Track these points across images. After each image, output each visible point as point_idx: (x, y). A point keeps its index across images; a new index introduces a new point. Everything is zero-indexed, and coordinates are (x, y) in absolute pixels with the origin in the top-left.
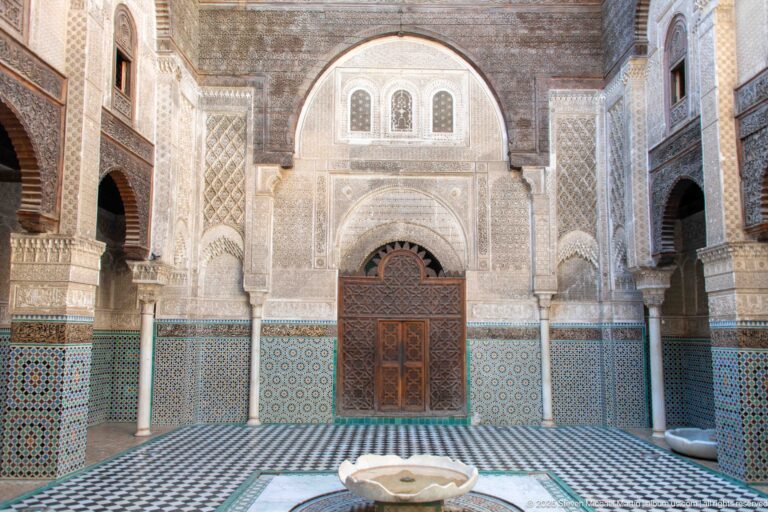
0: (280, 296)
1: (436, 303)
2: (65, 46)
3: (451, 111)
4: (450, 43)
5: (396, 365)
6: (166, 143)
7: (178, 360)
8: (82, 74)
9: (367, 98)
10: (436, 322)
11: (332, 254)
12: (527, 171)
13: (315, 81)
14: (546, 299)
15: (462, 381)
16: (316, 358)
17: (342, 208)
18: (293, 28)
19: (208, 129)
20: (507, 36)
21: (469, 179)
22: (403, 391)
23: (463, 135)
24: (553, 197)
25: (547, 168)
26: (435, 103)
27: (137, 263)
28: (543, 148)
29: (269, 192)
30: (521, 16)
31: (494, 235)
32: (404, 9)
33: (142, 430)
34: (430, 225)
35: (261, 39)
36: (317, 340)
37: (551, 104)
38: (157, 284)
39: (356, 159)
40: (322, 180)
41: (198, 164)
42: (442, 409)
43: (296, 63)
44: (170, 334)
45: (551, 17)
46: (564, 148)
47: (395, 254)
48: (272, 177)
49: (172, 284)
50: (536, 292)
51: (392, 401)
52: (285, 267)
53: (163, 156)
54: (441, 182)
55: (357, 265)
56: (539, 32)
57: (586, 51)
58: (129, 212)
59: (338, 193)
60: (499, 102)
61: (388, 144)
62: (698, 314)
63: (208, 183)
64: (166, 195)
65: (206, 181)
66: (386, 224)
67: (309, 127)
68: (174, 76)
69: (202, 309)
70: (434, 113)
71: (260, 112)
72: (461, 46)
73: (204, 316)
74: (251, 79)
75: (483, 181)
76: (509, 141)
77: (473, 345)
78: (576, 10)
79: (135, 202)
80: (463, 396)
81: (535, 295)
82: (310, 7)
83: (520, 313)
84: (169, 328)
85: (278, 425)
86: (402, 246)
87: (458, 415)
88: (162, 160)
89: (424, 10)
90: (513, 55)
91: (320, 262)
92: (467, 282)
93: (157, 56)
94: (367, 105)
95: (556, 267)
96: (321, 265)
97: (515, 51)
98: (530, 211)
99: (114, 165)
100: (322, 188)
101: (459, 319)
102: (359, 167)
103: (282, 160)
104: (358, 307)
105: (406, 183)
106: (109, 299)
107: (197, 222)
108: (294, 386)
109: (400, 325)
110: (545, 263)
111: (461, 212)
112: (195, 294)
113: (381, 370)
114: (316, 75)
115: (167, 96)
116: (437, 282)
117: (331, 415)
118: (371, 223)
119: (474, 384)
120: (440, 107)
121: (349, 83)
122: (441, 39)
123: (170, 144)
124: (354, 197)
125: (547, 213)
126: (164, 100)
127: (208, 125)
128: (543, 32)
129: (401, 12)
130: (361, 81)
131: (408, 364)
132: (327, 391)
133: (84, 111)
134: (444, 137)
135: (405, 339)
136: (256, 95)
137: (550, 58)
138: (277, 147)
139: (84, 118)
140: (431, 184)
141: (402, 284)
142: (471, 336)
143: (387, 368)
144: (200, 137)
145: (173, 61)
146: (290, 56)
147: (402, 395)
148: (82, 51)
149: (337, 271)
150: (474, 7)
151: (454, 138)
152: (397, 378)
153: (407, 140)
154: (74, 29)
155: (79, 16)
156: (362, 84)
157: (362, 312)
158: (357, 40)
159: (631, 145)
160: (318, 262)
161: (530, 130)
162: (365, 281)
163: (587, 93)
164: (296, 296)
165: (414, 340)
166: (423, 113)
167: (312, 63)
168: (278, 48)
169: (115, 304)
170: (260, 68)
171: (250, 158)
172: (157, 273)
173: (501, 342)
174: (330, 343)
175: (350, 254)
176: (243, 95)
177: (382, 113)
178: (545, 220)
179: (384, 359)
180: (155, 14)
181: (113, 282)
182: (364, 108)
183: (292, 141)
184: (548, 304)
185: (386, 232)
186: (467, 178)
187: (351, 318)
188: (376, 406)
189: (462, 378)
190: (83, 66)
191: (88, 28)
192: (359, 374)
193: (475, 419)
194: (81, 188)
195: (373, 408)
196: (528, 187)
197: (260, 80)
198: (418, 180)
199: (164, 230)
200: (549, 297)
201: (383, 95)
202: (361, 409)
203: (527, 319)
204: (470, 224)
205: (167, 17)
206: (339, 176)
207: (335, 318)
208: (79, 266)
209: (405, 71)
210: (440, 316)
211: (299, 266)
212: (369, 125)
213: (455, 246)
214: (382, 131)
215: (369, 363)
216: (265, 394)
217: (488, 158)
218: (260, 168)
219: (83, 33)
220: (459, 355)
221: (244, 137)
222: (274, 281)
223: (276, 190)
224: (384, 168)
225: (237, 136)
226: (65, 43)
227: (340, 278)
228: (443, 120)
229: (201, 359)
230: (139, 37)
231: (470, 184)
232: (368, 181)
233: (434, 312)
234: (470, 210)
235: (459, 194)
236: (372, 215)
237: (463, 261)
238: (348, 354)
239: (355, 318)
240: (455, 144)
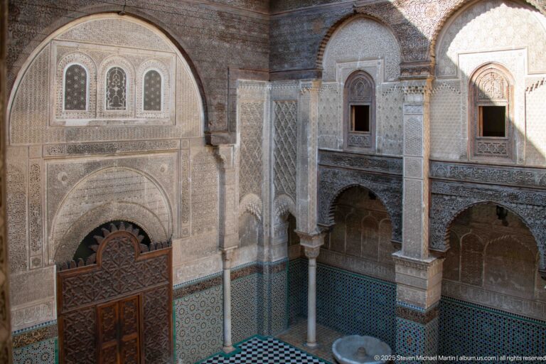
1: (148, 275)
3: (160, 90)
9: (83, 74)
10: (148, 293)
12: (222, 148)
17: (57, 196)
21: (174, 155)
23: (170, 114)
24: (237, 169)
25: (235, 145)
26: (146, 81)
28: (232, 129)
31: (193, 204)
34: (141, 201)
36: (36, 346)
39: (73, 142)
40: (36, 168)
47: (113, 237)
50: (225, 249)
54: (152, 159)
59: (52, 180)
61: (105, 124)
66: (100, 206)
70: (145, 91)
75: (186, 157)
77: (179, 305)
80: (170, 350)
83: (210, 266)
86: (118, 227)
91: (37, 262)
92: (173, 250)
94: (82, 82)
96: (36, 265)
97: (215, 43)
100: (36, 179)
101: (167, 285)
102: (76, 150)
104: (78, 300)
105: (122, 163)
110: (232, 224)
111: (168, 186)
113: (101, 353)
116: (150, 256)
118: (86, 207)
119: (178, 337)
121: (64, 58)
124: (69, 183)
125: (234, 182)
130: (77, 56)
131: (124, 338)
134: (154, 116)
135: (122, 315)
137: (238, 52)
140: (143, 161)
141: (119, 266)
142: (175, 297)
143: (106, 349)
149: (55, 266)
151: (162, 116)
152: (116, 355)
153: (122, 119)
156: (77, 60)
157: (82, 303)
160: (34, 261)
161: (224, 113)
165: (129, 315)
166: (136, 92)
173: (197, 295)
174: (51, 345)
175: (65, 243)
177: (98, 90)
178: (232, 189)
179: (104, 342)
182: (79, 85)
184: (231, 256)
185: (100, 214)
187: (71, 312)
189: (169, 336)
196: (220, 161)
198: (132, 159)
201: (99, 71)
203: (215, 270)
204: (175, 196)
206: (54, 162)
207: (55, 316)
209: (121, 49)
210: (152, 287)
212: (85, 104)
213: (161, 218)
214: (98, 110)
217: (190, 134)
224: (101, 150)
227: (58, 274)
228: (152, 102)
231: (175, 158)
232: (85, 164)
233: (147, 285)
234: (174, 183)
235: (166, 170)
236: (86, 198)
237: (167, 231)
238: (70, 349)
239: (76, 311)
240: (164, 123)
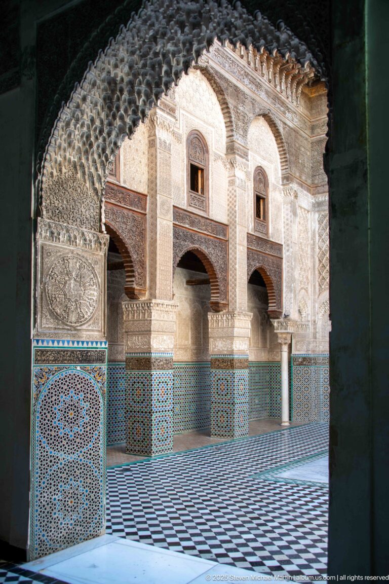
6: (289, 242)
7: (306, 380)
8: (236, 221)
19: (319, 224)
27: (276, 320)
33: (284, 422)
38: (288, 333)
41: (313, 249)
44: (301, 364)
49: (301, 332)
53: (288, 251)
58: (269, 290)
63: (320, 261)
64: (291, 275)
65: (319, 260)
68: (292, 198)
69: (321, 347)
73: (322, 351)
79: (272, 283)
84: (300, 360)
88: (288, 254)
93: (282, 187)
99: (258, 265)
106: (266, 342)
107: (315, 288)
112: (315, 338)
115: (289, 212)
123: (291, 242)
126: (287, 215)
127: (319, 221)
133: (237, 243)
139: (237, 246)
144: (314, 231)
145: (291, 189)
154: (231, 197)
155: (233, 189)
169: (270, 345)
172: (287, 326)
180: (279, 161)
181: (268, 331)
190: (236, 216)
191: (237, 195)
194: (237, 285)
199: (291, 298)
205: (286, 161)
208: (239, 328)
219: (235, 199)
229: (322, 380)
230: (270, 181)
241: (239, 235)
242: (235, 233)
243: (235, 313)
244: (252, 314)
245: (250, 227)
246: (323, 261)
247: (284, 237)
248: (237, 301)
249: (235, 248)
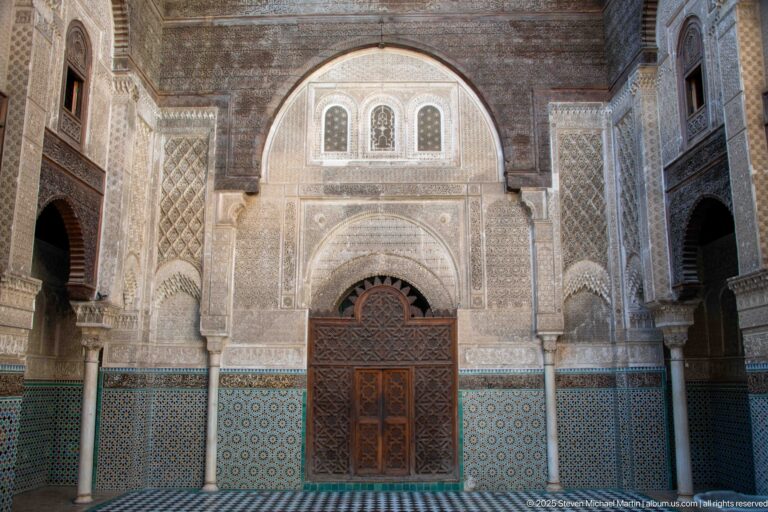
0: (242, 341)
1: (422, 347)
2: (8, 62)
3: (439, 127)
4: (436, 53)
5: (375, 421)
6: (118, 169)
7: (126, 415)
8: (24, 92)
9: (344, 115)
10: (422, 370)
11: (302, 291)
12: (527, 193)
13: (286, 97)
14: (552, 341)
15: (454, 439)
16: (282, 413)
17: (314, 239)
18: (263, 42)
19: (167, 153)
20: (500, 45)
21: (460, 203)
22: (383, 452)
23: (452, 154)
24: (557, 222)
25: (549, 189)
26: (420, 119)
27: (81, 304)
28: (544, 168)
29: (230, 221)
30: (514, 24)
31: (490, 267)
32: (385, 19)
33: (83, 496)
34: (415, 256)
35: (227, 55)
36: (283, 392)
37: (551, 118)
38: (102, 328)
39: (330, 182)
40: (291, 206)
41: (153, 192)
42: (430, 472)
43: (265, 79)
44: (118, 385)
45: (548, 25)
46: (568, 167)
47: (375, 291)
48: (235, 205)
49: (121, 328)
50: (540, 333)
51: (370, 464)
52: (248, 307)
53: (114, 183)
54: (427, 206)
55: (330, 304)
56: (534, 41)
57: (588, 61)
58: (74, 246)
59: (309, 221)
60: (493, 117)
61: (367, 165)
62: (726, 355)
63: (164, 213)
64: (115, 226)
65: (162, 211)
66: (364, 256)
67: (278, 148)
68: (130, 96)
69: (154, 356)
70: (419, 130)
71: (224, 133)
72: (449, 57)
73: (156, 364)
74: (216, 98)
75: (476, 205)
76: (505, 160)
77: (466, 396)
78: (575, 18)
79: (81, 235)
80: (454, 456)
81: (538, 337)
82: (281, 20)
83: (520, 357)
84: (117, 378)
85: (237, 492)
86: (383, 282)
87: (448, 479)
88: (113, 188)
89: (407, 19)
90: (507, 66)
91: (288, 301)
92: (459, 322)
93: (113, 75)
94: (343, 123)
95: (562, 302)
96: (288, 304)
97: (509, 61)
98: (530, 238)
99: (58, 193)
100: (291, 217)
101: (450, 367)
102: (334, 191)
103: (247, 185)
104: (331, 354)
105: (388, 208)
106: (53, 345)
107: (151, 257)
108: (257, 446)
109: (381, 373)
110: (550, 298)
111: (451, 241)
112: (146, 339)
113: (357, 427)
114: (287, 91)
115: (121, 118)
116: (424, 323)
117: (299, 480)
118: (347, 255)
119: (466, 441)
120: (426, 123)
121: (323, 100)
122: (428, 50)
123: (122, 169)
124: (327, 226)
125: (551, 240)
126: (118, 122)
127: (166, 150)
128: (540, 41)
129: (381, 22)
130: (336, 96)
131: (390, 420)
132: (295, 452)
133: (24, 133)
134: (430, 156)
135: (386, 389)
136: (220, 114)
137: (548, 69)
138: (241, 171)
139: (23, 139)
140: (416, 208)
141: (382, 326)
142: (463, 386)
143: (365, 424)
144: (158, 163)
145: (130, 81)
146: (258, 72)
147: (383, 456)
148: (26, 68)
149: (307, 311)
150: (463, 15)
151: (442, 157)
152: (376, 437)
153: (389, 160)
154: (18, 44)
155: (24, 30)
156: (337, 100)
157: (336, 359)
158: (332, 53)
159: (644, 162)
160: (285, 300)
161: (529, 147)
162: (339, 323)
163: (591, 106)
164: (259, 341)
165: (396, 391)
166: (407, 130)
167: (283, 79)
168: (246, 63)
169: (60, 350)
170: (226, 86)
171: (211, 184)
172: (102, 315)
173: (499, 392)
174: (298, 396)
175: (323, 291)
176: (205, 115)
177: (360, 130)
178: (548, 249)
179: (362, 414)
180: (113, 31)
181: (58, 326)
182: (341, 126)
183: (259, 164)
184: (554, 346)
185: (364, 266)
186: (458, 202)
187: (322, 366)
188: (352, 469)
189: (453, 436)
190: (26, 83)
191: (34, 42)
192: (331, 431)
193: (469, 484)
194: (15, 218)
195: (348, 472)
196: (527, 211)
197: (226, 98)
198: (402, 205)
199: (113, 266)
200: (554, 339)
201: (361, 111)
202: (334, 473)
203: (529, 365)
204: (462, 254)
205: (126, 35)
206: (311, 203)
207: (304, 366)
208: (9, 307)
209: (386, 85)
210: (428, 363)
211: (264, 306)
212: (346, 145)
213: (445, 280)
214: (360, 151)
215: (344, 419)
216: (223, 455)
217: (481, 179)
218: (221, 195)
219: (28, 48)
220: (450, 407)
221: (205, 161)
222: (235, 324)
223: (239, 220)
224: (362, 192)
225: (197, 160)
226: (7, 59)
227: (311, 320)
228: (429, 139)
229: (152, 414)
230: (94, 56)
231: (462, 208)
232: (344, 207)
233: (420, 358)
234: (461, 238)
235: (448, 221)
236: (348, 245)
237: (453, 298)
238: (319, 409)
239: (328, 366)
240: (444, 164)
241: (29, 120)
242: (22, 113)
243: (5, 273)
244: (41, 282)
245: (52, 119)
246: (169, 213)
247: (110, 160)
248: (12, 251)
249: (19, 143)
